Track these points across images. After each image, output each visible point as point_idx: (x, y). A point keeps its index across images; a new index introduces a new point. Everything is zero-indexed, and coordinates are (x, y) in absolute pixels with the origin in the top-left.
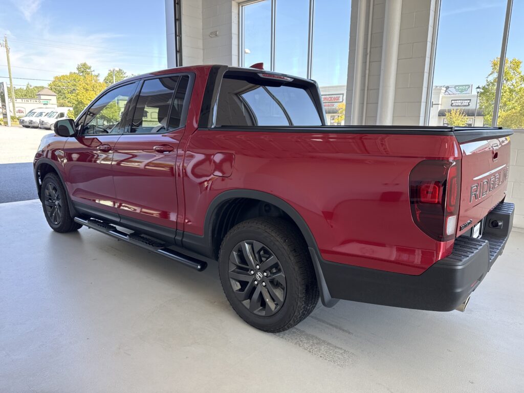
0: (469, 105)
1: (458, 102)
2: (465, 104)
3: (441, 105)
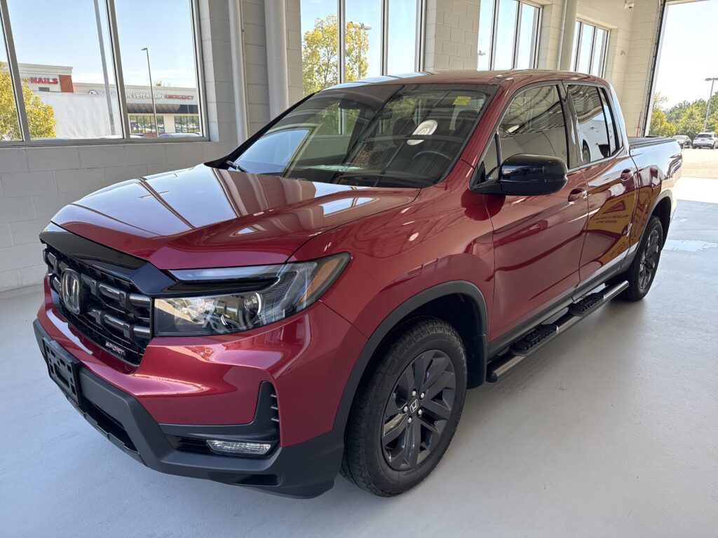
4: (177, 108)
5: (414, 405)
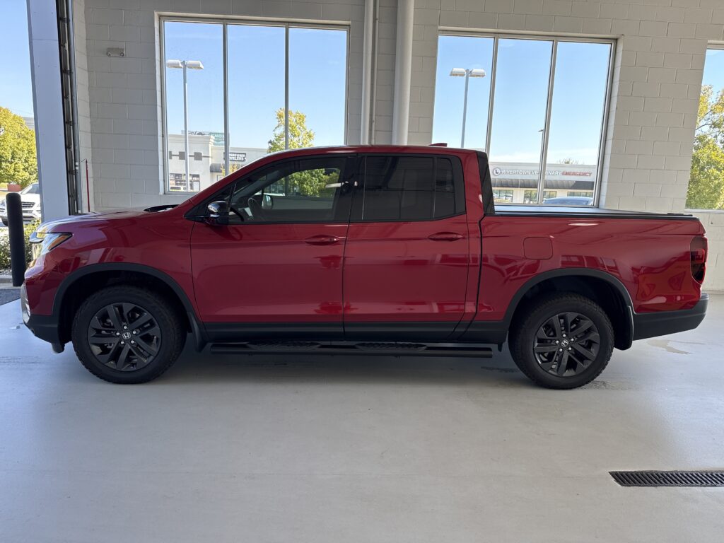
1: (231, 155)
2: (240, 159)
3: (213, 157)
4: (571, 184)
5: (126, 335)
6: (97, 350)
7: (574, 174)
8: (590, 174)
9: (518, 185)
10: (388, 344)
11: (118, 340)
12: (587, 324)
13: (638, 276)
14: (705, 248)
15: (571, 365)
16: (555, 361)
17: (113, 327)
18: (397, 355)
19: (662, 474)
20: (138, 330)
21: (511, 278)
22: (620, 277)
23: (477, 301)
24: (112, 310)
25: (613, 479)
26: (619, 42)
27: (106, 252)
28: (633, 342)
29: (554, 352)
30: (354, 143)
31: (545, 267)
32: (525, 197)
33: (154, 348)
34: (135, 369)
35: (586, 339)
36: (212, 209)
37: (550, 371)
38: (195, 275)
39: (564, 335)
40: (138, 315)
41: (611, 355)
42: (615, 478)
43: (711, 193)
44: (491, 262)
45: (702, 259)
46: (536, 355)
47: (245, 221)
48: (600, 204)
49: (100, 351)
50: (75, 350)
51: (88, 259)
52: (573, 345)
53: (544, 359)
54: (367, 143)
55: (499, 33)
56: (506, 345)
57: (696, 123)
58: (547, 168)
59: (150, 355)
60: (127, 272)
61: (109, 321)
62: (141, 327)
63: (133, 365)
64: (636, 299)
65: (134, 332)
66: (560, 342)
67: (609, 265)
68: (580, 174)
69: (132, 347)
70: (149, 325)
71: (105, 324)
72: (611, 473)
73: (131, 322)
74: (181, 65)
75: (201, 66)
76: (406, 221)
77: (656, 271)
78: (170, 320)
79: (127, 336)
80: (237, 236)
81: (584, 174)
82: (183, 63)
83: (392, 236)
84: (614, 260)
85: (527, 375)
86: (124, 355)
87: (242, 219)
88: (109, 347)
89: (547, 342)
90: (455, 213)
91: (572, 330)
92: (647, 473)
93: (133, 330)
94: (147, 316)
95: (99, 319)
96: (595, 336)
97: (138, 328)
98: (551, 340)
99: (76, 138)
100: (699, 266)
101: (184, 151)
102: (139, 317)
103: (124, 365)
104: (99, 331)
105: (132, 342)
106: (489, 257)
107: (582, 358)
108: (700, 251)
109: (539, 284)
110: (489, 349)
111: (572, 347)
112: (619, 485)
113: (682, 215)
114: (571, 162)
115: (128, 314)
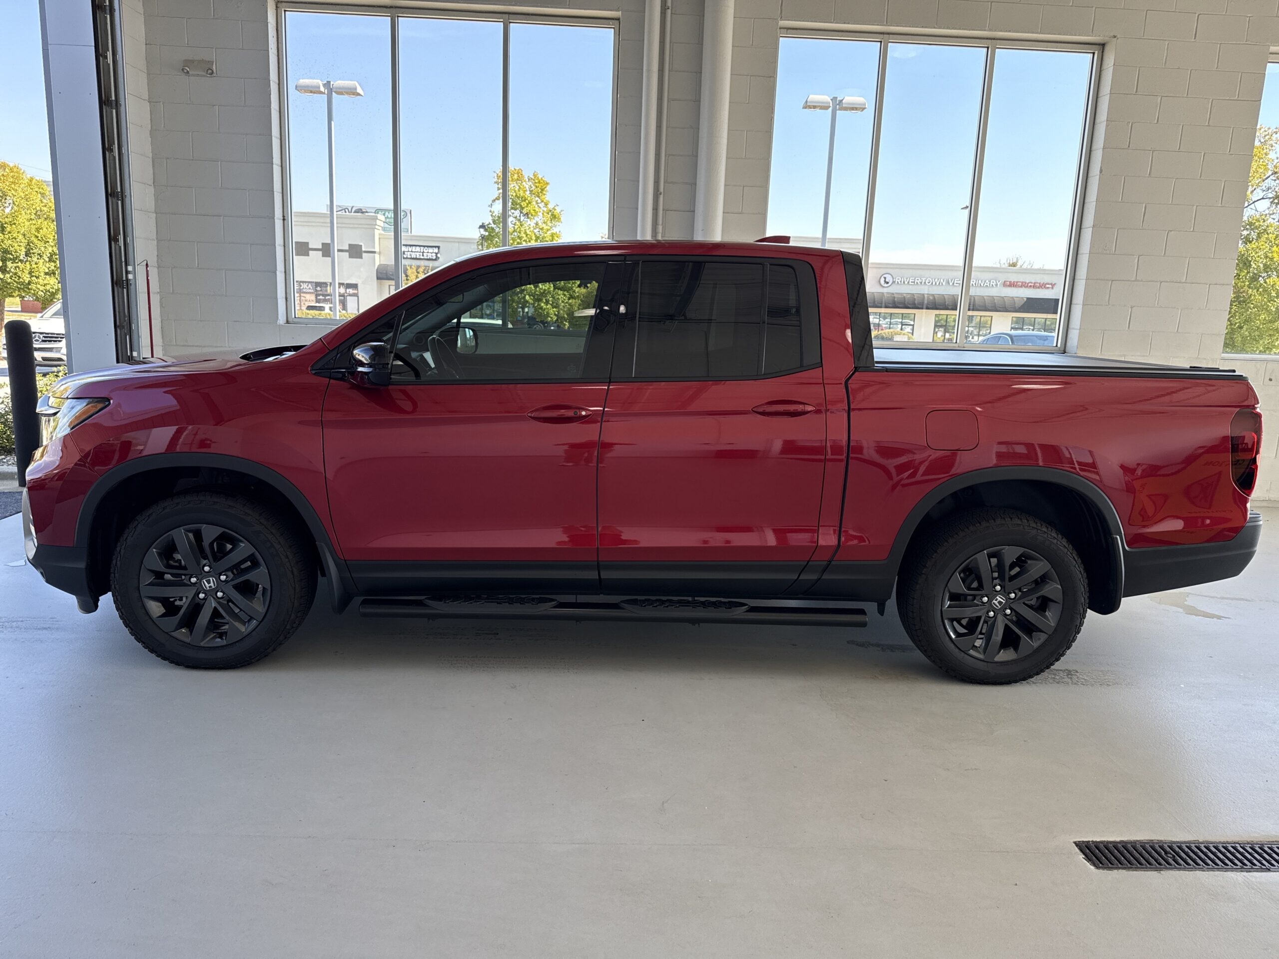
0: (437, 259)
1: (414, 249)
2: (430, 256)
3: (380, 253)
4: (1019, 304)
5: (209, 582)
6: (156, 609)
7: (1024, 285)
8: (1053, 285)
9: (922, 304)
10: (680, 602)
11: (193, 591)
12: (1038, 568)
13: (1132, 480)
14: (1258, 431)
15: (1010, 641)
16: (981, 633)
17: (185, 568)
18: (694, 621)
19: (1170, 847)
20: (230, 574)
21: (903, 482)
22: (1101, 481)
23: (840, 528)
24: (182, 537)
25: (1082, 856)
26: (1107, 48)
27: (178, 433)
28: (1123, 599)
29: (979, 618)
30: (625, 237)
31: (966, 463)
32: (936, 326)
33: (258, 606)
34: (225, 642)
35: (1038, 594)
36: (360, 358)
37: (972, 652)
38: (330, 475)
39: (998, 588)
40: (229, 547)
41: (1081, 624)
42: (1084, 853)
43: (1270, 322)
44: (870, 453)
45: (1252, 450)
46: (946, 622)
47: (423, 379)
48: (1068, 344)
49: (162, 610)
50: (118, 609)
51: (145, 445)
52: (1012, 606)
53: (963, 631)
54: (648, 237)
55: (888, 34)
56: (892, 604)
57: (1244, 197)
58: (973, 274)
59: (251, 618)
60: (212, 470)
61: (178, 556)
62: (236, 569)
63: (221, 635)
64: (1129, 522)
65: (223, 578)
66: (990, 600)
67: (1080, 460)
68: (1035, 286)
69: (219, 603)
70: (249, 563)
71: (171, 562)
72: (1078, 844)
73: (216, 559)
74: (322, 89)
75: (359, 90)
76: (718, 380)
77: (1162, 472)
78: (287, 557)
79: (209, 584)
80: (408, 406)
81: (1043, 286)
82: (327, 85)
83: (692, 408)
84: (1090, 452)
85: (929, 657)
86: (204, 618)
87: (417, 374)
88: (178, 603)
89: (966, 600)
90: (801, 366)
91: (1012, 578)
92: (1143, 844)
93: (220, 574)
94: (244, 548)
95: (160, 554)
96: (1053, 589)
97: (231, 569)
98: (974, 596)
99: (129, 223)
100: (1246, 463)
101: (329, 241)
102: (231, 550)
103: (205, 636)
104: (159, 575)
105: (220, 594)
106: (865, 444)
107: (1030, 629)
108: (1249, 437)
109: (954, 495)
110: (862, 612)
111: (1011, 609)
112: (1092, 867)
113: (1217, 370)
114: (1019, 264)
115: (211, 545)
